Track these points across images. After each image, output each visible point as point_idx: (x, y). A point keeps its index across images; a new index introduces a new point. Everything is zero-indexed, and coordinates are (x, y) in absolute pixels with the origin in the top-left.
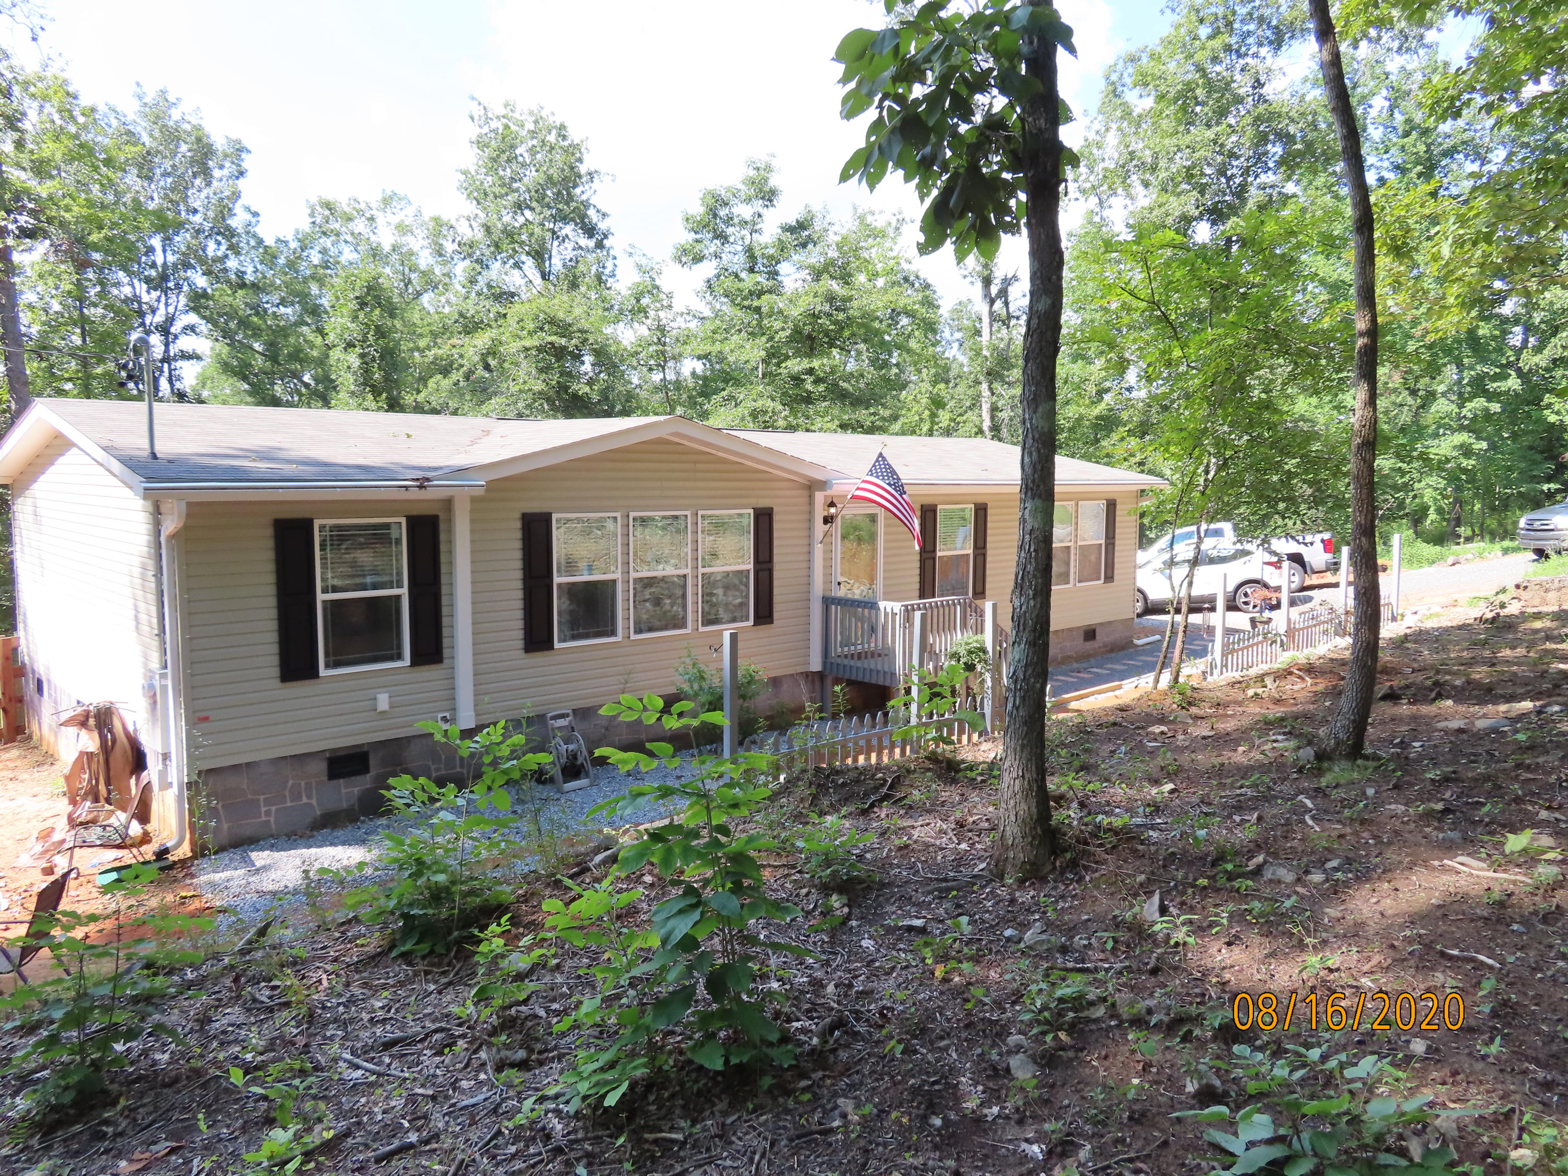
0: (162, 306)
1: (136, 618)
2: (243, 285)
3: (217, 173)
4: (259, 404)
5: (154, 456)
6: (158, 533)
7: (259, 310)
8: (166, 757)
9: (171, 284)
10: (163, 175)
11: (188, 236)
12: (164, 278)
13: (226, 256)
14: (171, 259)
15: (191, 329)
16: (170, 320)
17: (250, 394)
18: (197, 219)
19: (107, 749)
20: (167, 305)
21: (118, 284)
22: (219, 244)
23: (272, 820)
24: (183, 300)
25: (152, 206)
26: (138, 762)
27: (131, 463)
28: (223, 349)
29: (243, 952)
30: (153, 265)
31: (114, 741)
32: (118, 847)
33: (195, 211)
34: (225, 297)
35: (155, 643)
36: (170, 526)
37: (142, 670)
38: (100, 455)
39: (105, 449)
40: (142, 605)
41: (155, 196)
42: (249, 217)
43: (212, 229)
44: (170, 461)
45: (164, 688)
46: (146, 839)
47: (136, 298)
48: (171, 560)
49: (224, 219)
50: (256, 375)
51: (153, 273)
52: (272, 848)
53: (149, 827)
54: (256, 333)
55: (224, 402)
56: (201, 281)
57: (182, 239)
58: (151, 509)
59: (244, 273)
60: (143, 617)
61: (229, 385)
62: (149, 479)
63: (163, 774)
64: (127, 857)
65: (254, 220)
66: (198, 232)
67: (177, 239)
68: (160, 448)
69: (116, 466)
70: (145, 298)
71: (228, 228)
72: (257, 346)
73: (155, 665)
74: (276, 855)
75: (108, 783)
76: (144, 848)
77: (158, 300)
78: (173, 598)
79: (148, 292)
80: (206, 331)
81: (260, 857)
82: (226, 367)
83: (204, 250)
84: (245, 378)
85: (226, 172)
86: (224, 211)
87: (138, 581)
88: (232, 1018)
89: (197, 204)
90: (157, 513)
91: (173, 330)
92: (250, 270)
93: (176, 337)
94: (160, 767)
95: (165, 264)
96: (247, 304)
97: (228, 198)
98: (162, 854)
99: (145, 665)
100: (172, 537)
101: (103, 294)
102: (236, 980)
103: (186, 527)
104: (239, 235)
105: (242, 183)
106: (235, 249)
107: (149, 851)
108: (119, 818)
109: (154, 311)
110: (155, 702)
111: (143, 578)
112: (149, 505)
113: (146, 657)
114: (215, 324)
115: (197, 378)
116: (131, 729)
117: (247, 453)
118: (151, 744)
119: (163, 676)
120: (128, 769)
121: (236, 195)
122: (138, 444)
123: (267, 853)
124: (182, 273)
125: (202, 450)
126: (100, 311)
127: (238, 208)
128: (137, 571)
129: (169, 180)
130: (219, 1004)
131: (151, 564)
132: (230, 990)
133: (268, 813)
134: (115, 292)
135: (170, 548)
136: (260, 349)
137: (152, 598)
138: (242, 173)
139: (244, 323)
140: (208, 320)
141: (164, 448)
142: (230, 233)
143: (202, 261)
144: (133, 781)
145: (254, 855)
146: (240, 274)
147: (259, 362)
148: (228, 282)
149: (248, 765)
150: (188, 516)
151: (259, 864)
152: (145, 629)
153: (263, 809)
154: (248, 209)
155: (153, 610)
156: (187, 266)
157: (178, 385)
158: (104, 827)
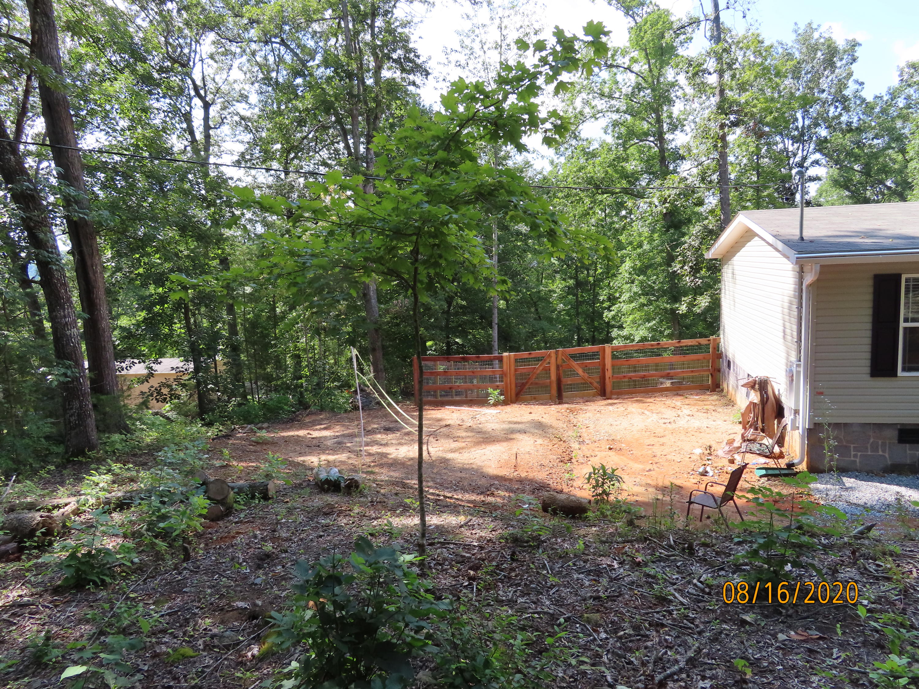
0: (800, 152)
1: (784, 332)
2: (850, 130)
3: (839, 64)
4: (856, 203)
5: (802, 239)
6: (801, 283)
7: (859, 144)
8: (796, 412)
9: (806, 138)
10: (806, 74)
11: (818, 107)
12: (802, 134)
13: (841, 114)
14: (807, 122)
15: (816, 162)
16: (804, 159)
17: (850, 197)
18: (824, 96)
19: (764, 401)
20: (803, 150)
21: (776, 144)
22: (836, 107)
23: (858, 460)
24: (812, 146)
25: (798, 94)
26: (780, 412)
27: (788, 243)
28: (835, 171)
29: (856, 537)
30: (797, 128)
31: (768, 398)
32: (767, 457)
33: (824, 91)
34: (838, 139)
35: (795, 346)
36: (809, 279)
37: (784, 361)
38: (771, 239)
39: (774, 236)
40: (788, 324)
41: (801, 88)
42: (857, 86)
43: (833, 99)
44: (811, 242)
45: (798, 373)
46: (781, 456)
47: (786, 150)
48: (808, 299)
49: (841, 92)
50: (855, 186)
51: (796, 133)
52: (856, 477)
53: (783, 450)
54: (857, 158)
55: (833, 204)
56: (823, 132)
57: (814, 111)
58: (798, 270)
59: (851, 123)
60: (788, 331)
61: (835, 194)
62: (800, 252)
63: (794, 421)
64: (772, 463)
65: (860, 88)
66: (824, 103)
67: (811, 110)
68: (806, 234)
69: (780, 245)
70: (791, 148)
71: (843, 97)
72: (856, 167)
73: (793, 358)
74: (859, 482)
75: (763, 422)
76: (780, 460)
77: (798, 149)
78: (807, 321)
79: (793, 145)
80: (824, 162)
81: (849, 482)
82: (836, 183)
83: (827, 113)
84: (847, 188)
85: (844, 62)
86: (842, 85)
87: (786, 311)
88: (852, 575)
89: (825, 86)
90: (801, 273)
91: (805, 165)
92: (855, 119)
93: (807, 169)
94: (792, 417)
95: (803, 127)
96: (852, 142)
97: (844, 78)
98: (790, 466)
99: (787, 359)
100: (810, 286)
101: (768, 151)
102: (853, 553)
103: (818, 280)
104: (850, 99)
105: (854, 67)
106: (846, 109)
107: (783, 463)
108: (768, 441)
109: (795, 155)
110: (792, 380)
111: (790, 309)
112: (797, 268)
113: (788, 354)
114: (831, 158)
115: (817, 191)
116: (777, 393)
117: (858, 234)
118: (788, 403)
119: (798, 366)
120: (774, 415)
121: (850, 74)
122: (794, 232)
123: (853, 480)
124: (813, 130)
125: (830, 234)
126: (766, 160)
127: (851, 83)
128: (786, 305)
129: (809, 76)
130: (842, 563)
131: (795, 301)
132: (849, 557)
133: (855, 456)
134: (775, 147)
135: (808, 292)
136: (859, 169)
137: (794, 321)
138: (854, 60)
139: (850, 154)
140: (826, 155)
141: (807, 234)
142: (844, 100)
143: (825, 120)
144: (776, 422)
145: (845, 479)
146: (849, 124)
147: (857, 177)
148: (842, 130)
149: (846, 425)
150: (821, 273)
151: (848, 485)
152: (789, 338)
153: (853, 453)
154: (857, 82)
155: (795, 327)
156: (817, 125)
157: (806, 197)
158: (761, 445)
